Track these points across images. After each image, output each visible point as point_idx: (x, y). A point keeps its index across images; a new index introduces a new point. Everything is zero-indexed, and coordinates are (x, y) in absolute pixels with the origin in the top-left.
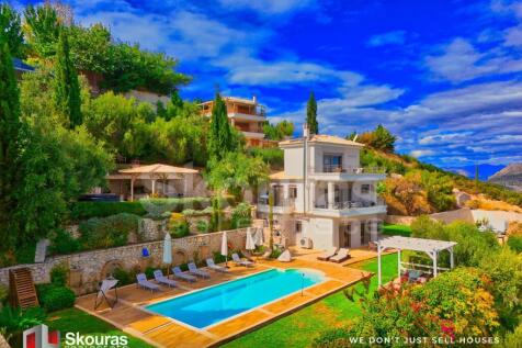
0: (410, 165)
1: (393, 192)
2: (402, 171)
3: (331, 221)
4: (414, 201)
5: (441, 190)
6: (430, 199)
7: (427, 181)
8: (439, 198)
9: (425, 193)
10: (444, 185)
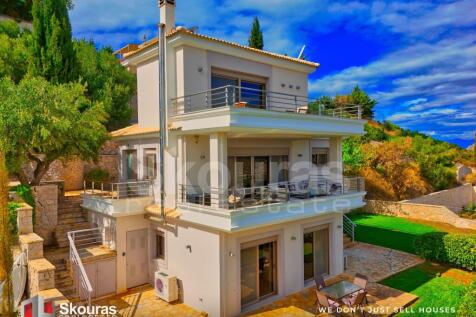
0: (392, 133)
1: (375, 163)
2: (383, 138)
3: (217, 237)
4: (405, 177)
5: (439, 161)
6: (424, 174)
7: (419, 149)
8: (436, 172)
9: (417, 165)
10: (442, 155)
